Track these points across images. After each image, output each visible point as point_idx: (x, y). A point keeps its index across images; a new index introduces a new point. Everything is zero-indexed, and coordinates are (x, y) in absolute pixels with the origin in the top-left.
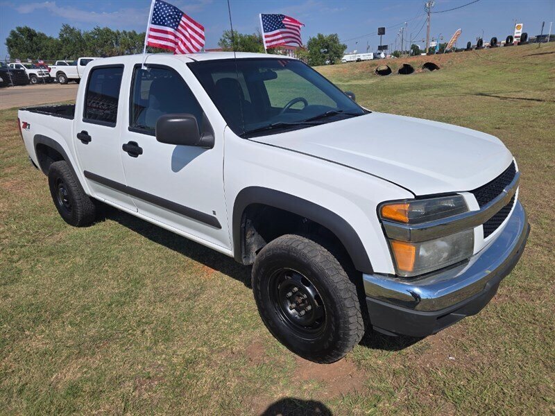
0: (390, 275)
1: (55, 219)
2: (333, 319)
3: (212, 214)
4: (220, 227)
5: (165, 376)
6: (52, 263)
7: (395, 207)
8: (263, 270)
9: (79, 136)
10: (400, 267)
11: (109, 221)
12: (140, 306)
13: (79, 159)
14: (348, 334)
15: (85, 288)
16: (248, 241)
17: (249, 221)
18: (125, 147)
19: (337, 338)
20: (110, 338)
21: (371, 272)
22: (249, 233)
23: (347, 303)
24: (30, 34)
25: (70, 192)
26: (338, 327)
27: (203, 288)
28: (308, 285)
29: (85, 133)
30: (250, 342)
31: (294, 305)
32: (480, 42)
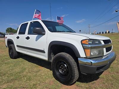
0: (85, 58)
1: (8, 57)
2: (71, 71)
3: (43, 50)
4: (45, 53)
5: (28, 87)
6: (6, 65)
7: (85, 41)
8: (54, 61)
9: (17, 38)
10: (87, 55)
11: (20, 58)
12: (24, 73)
13: (16, 42)
14: (75, 75)
15: (12, 70)
16: (51, 56)
17: (52, 50)
18: (26, 38)
19: (72, 76)
20: (16, 79)
21: (80, 57)
22: (52, 54)
23: (75, 67)
24: (11, 29)
25: (13, 51)
26: (72, 73)
27: (40, 70)
28: (65, 64)
29: (18, 37)
30: (50, 81)
31: (61, 70)
32: (100, 33)
